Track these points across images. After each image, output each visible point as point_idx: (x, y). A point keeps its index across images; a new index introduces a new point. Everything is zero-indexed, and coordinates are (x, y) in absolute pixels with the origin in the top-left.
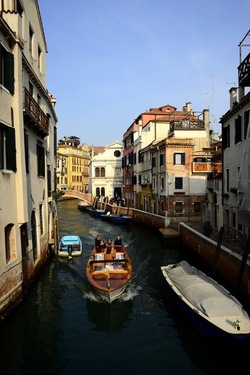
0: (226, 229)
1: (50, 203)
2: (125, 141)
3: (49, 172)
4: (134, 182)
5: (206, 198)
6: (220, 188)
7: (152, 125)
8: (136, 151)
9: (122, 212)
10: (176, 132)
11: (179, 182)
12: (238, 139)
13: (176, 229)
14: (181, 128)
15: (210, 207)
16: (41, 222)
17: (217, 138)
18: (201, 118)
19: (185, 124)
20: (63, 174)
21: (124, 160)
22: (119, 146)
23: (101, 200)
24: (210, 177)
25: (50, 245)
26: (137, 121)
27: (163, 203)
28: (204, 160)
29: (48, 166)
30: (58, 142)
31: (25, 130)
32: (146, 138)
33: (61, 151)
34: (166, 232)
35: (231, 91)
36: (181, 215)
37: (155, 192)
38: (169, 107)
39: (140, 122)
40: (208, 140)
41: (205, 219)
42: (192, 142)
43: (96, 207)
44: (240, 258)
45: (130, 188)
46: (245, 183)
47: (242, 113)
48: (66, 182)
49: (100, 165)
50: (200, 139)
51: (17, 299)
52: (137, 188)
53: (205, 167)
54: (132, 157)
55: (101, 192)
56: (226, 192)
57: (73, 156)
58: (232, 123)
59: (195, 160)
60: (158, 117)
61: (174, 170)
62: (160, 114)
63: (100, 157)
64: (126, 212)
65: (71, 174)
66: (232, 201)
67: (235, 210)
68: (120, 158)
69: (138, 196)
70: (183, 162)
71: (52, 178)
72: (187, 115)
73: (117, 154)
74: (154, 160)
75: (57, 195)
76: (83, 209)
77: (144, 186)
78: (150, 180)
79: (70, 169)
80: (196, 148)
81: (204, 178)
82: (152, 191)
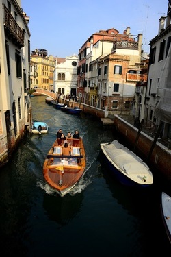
0: (145, 121)
1: (25, 97)
2: (80, 55)
3: (25, 75)
4: (85, 85)
5: (134, 99)
6: (144, 93)
7: (100, 43)
8: (88, 62)
9: (76, 106)
10: (117, 50)
11: (116, 87)
12: (161, 58)
13: (112, 119)
14: (121, 47)
15: (136, 106)
16: (20, 110)
17: (146, 56)
18: (136, 40)
19: (124, 44)
20: (35, 77)
21: (79, 69)
22: (76, 58)
23: (62, 97)
24: (138, 84)
25: (26, 126)
26: (89, 40)
27: (104, 101)
28: (135, 72)
29: (24, 70)
30: (31, 53)
31: (6, 41)
32: (95, 53)
33: (33, 59)
34: (105, 121)
35: (160, 20)
36: (116, 110)
37: (99, 93)
38: (113, 30)
39: (92, 41)
40: (139, 57)
41: (132, 113)
42: (128, 58)
43: (58, 102)
44: (152, 140)
45: (82, 90)
46: (162, 91)
47: (166, 38)
48: (37, 83)
49: (62, 71)
50: (134, 56)
51: (4, 160)
52: (87, 90)
53: (135, 77)
54: (84, 66)
55: (61, 91)
56: (148, 95)
57: (42, 64)
58: (158, 45)
59: (129, 72)
60: (105, 37)
61: (114, 78)
62: (106, 35)
63: (61, 65)
64: (79, 106)
65: (40, 77)
66: (152, 102)
67: (153, 108)
68: (76, 67)
69: (88, 95)
70: (120, 73)
71: (27, 80)
72: (126, 38)
73: (74, 64)
74: (100, 70)
75: (30, 92)
76: (49, 103)
77: (92, 88)
78: (97, 84)
79: (40, 74)
80: (130, 63)
81: (134, 85)
82: (97, 92)
